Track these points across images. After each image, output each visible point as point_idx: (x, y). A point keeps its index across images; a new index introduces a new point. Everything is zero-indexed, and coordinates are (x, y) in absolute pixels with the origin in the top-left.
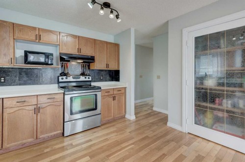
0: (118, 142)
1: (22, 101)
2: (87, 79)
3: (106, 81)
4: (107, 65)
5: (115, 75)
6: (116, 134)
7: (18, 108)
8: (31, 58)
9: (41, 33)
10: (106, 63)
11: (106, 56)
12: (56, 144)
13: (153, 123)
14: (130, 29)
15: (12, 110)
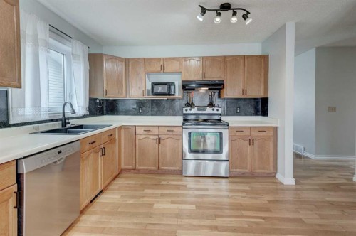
0: (241, 205)
1: (148, 130)
2: (215, 112)
3: (246, 115)
4: (244, 92)
5: (261, 107)
6: (244, 194)
7: (144, 137)
8: (159, 89)
9: (165, 63)
10: (242, 87)
11: (242, 77)
12: (173, 180)
13: (332, 204)
14: (285, 25)
15: (141, 137)
